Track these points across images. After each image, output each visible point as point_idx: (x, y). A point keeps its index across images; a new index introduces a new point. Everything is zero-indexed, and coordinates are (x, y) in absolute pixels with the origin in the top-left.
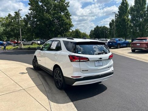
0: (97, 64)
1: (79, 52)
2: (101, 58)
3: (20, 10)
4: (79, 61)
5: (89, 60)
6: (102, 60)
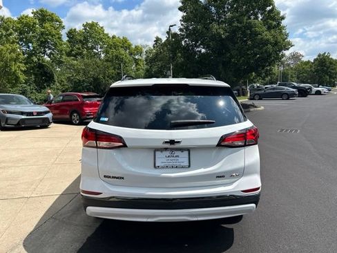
0: (165, 160)
1: (102, 119)
2: (172, 142)
3: (172, 26)
4: (97, 147)
5: (125, 146)
6: (188, 150)
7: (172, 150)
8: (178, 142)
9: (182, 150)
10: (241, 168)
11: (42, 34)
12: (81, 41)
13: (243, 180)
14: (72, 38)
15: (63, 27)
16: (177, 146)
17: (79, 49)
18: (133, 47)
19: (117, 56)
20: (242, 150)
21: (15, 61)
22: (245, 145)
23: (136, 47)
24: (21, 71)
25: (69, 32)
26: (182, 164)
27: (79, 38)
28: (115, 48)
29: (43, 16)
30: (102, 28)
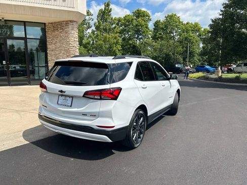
6: (73, 97)
7: (62, 95)
8: (64, 92)
9: (69, 96)
10: (97, 112)
11: (137, 25)
12: (162, 28)
13: (99, 119)
14: (157, 27)
15: (150, 20)
16: (64, 94)
17: (160, 34)
18: (203, 29)
19: (186, 38)
20: (99, 102)
21: (116, 44)
22: (101, 99)
23: (204, 30)
24: (119, 50)
25: (155, 23)
26: (68, 105)
27: (161, 26)
28: (187, 32)
29: (139, 14)
30: (178, 17)
